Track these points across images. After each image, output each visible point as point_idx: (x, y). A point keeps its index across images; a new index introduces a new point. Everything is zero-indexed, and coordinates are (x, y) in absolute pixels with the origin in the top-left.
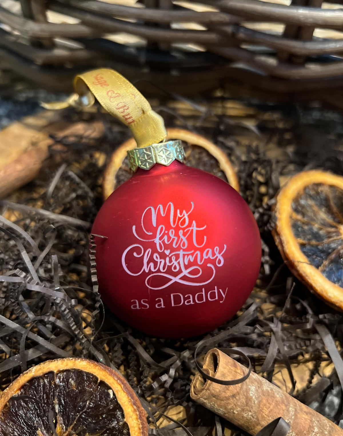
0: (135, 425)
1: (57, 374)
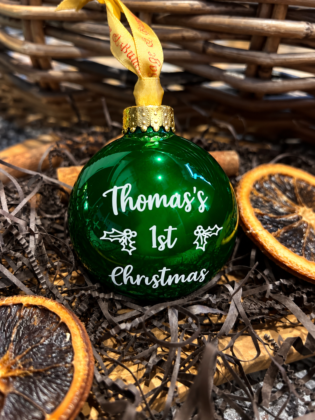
0: (81, 370)
1: (25, 307)
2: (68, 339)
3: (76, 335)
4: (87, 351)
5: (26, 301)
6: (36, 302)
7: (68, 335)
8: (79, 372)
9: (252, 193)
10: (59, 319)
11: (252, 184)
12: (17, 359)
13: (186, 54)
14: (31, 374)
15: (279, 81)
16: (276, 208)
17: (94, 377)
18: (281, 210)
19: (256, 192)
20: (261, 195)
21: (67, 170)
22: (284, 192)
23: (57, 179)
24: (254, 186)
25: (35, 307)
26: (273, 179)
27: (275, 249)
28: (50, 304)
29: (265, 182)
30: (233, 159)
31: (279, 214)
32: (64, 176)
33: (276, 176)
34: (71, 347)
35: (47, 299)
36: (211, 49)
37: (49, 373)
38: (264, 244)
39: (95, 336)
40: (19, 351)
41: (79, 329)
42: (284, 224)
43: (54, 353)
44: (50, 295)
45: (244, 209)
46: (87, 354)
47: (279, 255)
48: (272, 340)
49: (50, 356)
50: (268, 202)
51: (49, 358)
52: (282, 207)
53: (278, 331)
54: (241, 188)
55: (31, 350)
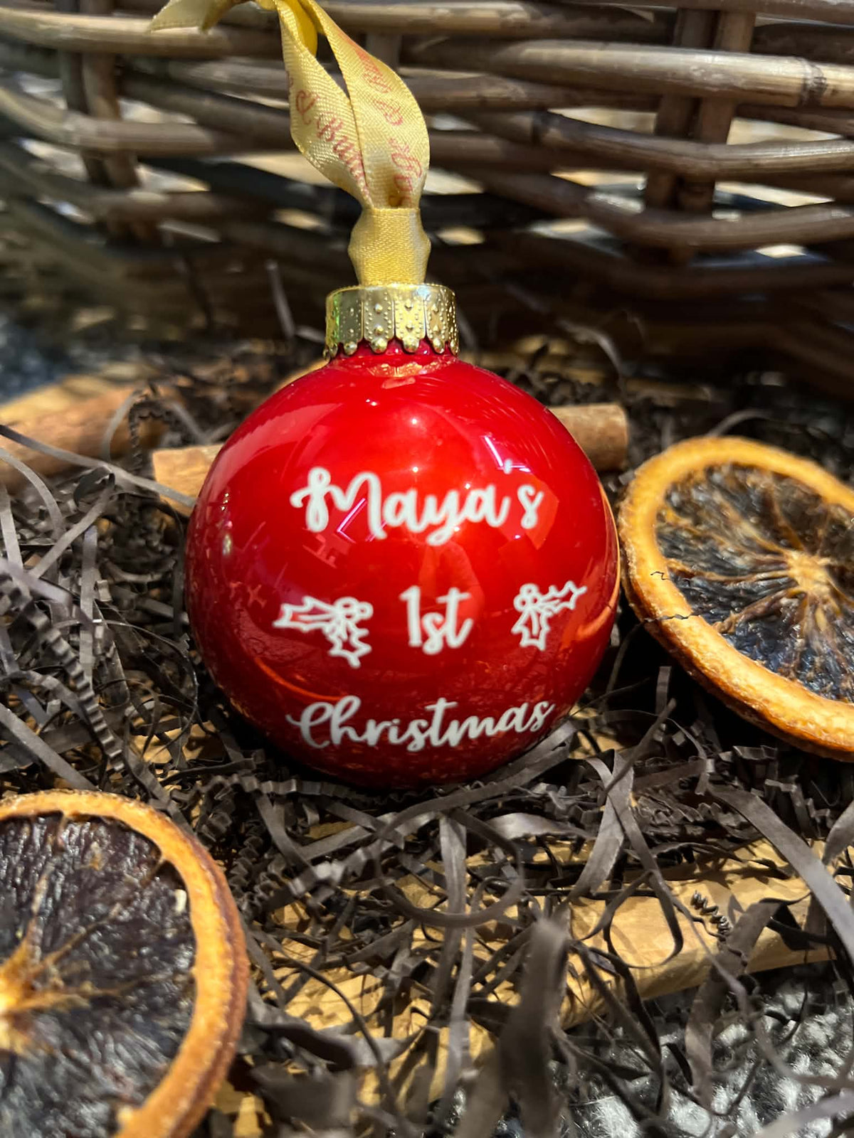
0: (215, 992)
1: (69, 822)
2: (180, 907)
3: (200, 896)
4: (230, 939)
5: (71, 805)
6: (99, 807)
7: (181, 896)
8: (210, 995)
9: (660, 517)
10: (158, 853)
11: (663, 493)
12: (50, 961)
13: (490, 145)
14: (85, 1003)
15: (733, 216)
16: (726, 555)
17: (249, 1009)
18: (739, 562)
19: (671, 516)
20: (685, 522)
21: (179, 455)
22: (746, 512)
23: (152, 479)
24: (668, 497)
25: (95, 820)
26: (717, 477)
27: (723, 666)
28: (134, 814)
29: (697, 485)
30: (614, 426)
31: (733, 572)
32: (171, 472)
33: (725, 470)
34: (189, 927)
35: (127, 799)
36: (554, 133)
37: (132, 998)
38: (695, 654)
39: (251, 898)
40: (53, 942)
41: (208, 881)
42: (748, 598)
43: (144, 945)
44: (134, 788)
45: (641, 561)
46: (228, 947)
47: (735, 681)
48: (715, 909)
49: (135, 953)
50: (702, 539)
51: (132, 958)
52: (740, 554)
53: (729, 885)
54: (631, 502)
55: (86, 938)
